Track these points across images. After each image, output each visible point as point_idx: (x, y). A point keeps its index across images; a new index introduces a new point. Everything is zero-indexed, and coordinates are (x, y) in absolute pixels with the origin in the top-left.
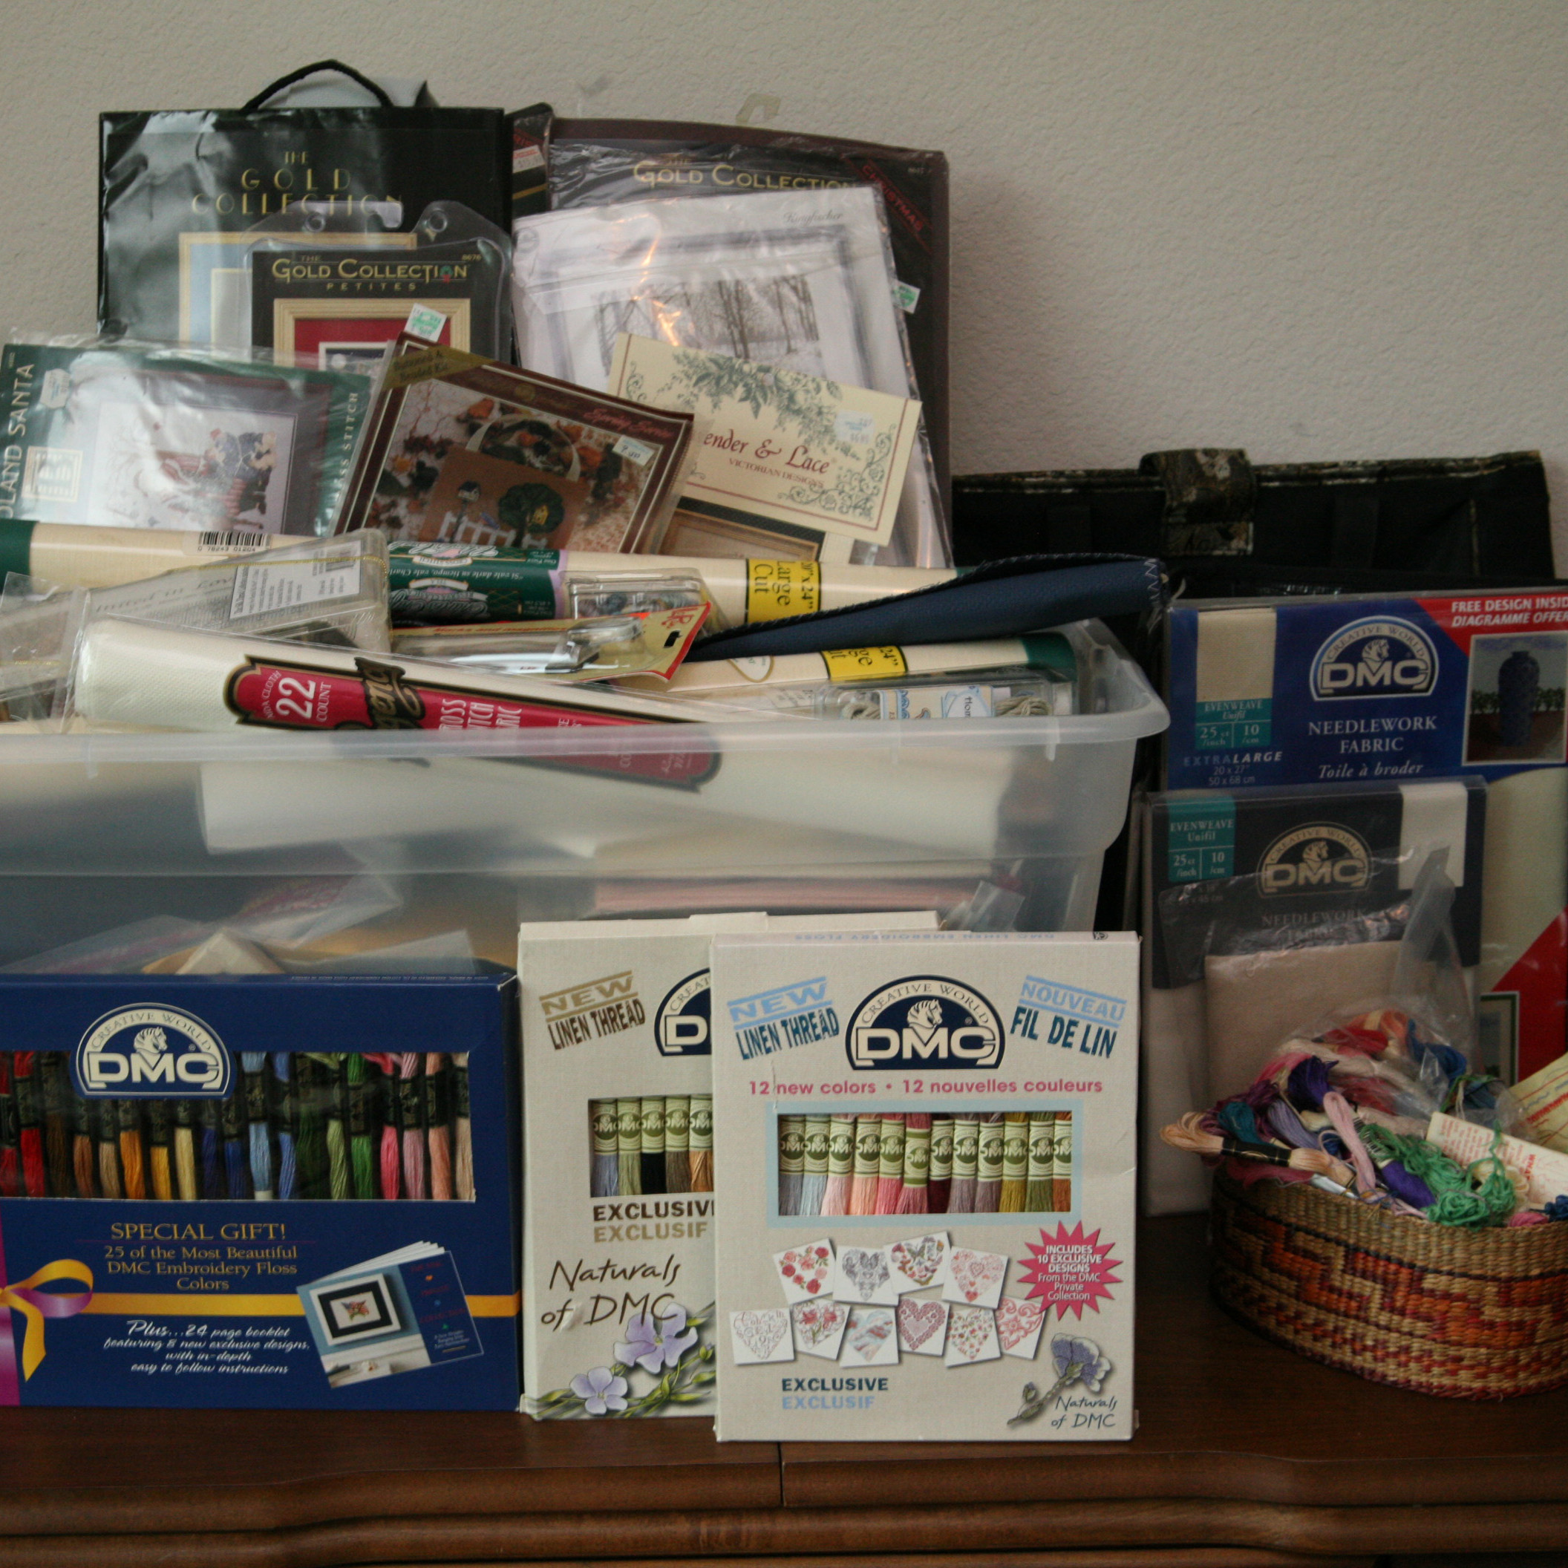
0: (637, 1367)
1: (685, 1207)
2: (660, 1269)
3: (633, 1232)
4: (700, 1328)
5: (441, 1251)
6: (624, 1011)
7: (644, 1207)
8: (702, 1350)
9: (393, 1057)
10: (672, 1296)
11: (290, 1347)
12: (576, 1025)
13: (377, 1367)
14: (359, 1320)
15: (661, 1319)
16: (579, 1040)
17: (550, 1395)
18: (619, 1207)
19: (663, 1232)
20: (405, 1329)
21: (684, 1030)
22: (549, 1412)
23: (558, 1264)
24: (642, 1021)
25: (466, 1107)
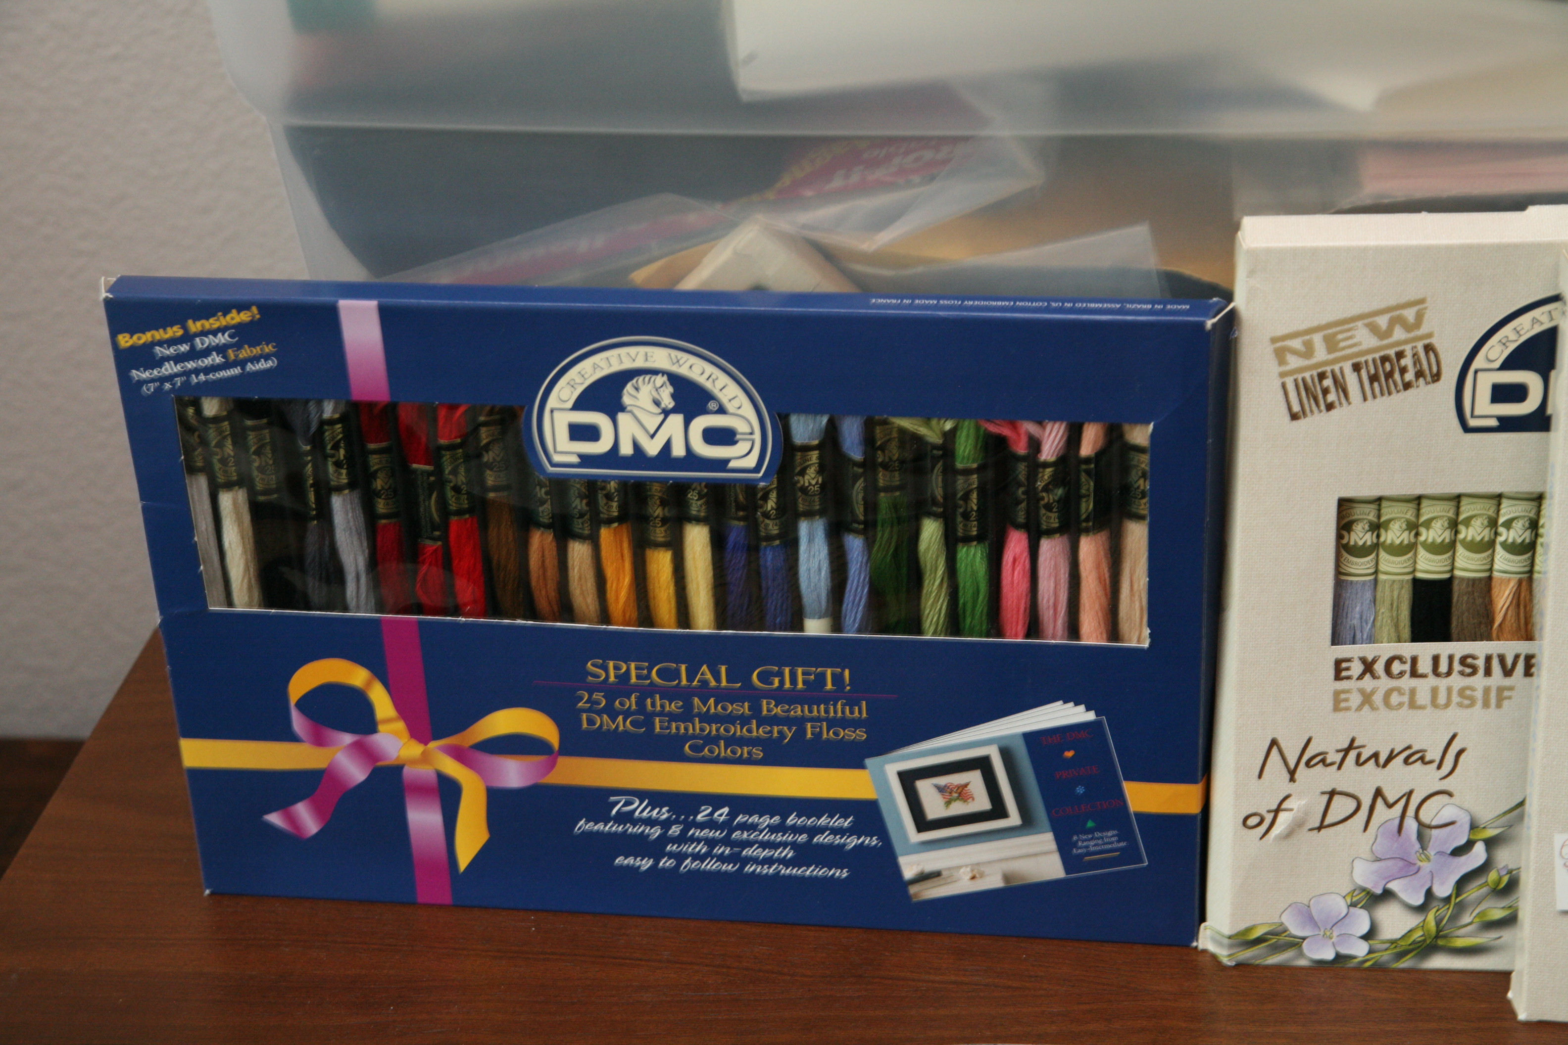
0: (1387, 895)
1: (1480, 663)
2: (1434, 754)
3: (1395, 699)
4: (1491, 843)
5: (1091, 716)
6: (1407, 361)
7: (1414, 660)
8: (1493, 876)
9: (1030, 427)
10: (1450, 795)
11: (852, 842)
12: (1328, 382)
13: (982, 875)
14: (958, 809)
15: (1430, 827)
16: (1330, 407)
17: (1249, 930)
18: (1374, 661)
19: (1442, 699)
20: (1028, 823)
21: (1501, 393)
22: (1246, 955)
23: (1274, 743)
24: (1436, 377)
25: (1143, 506)
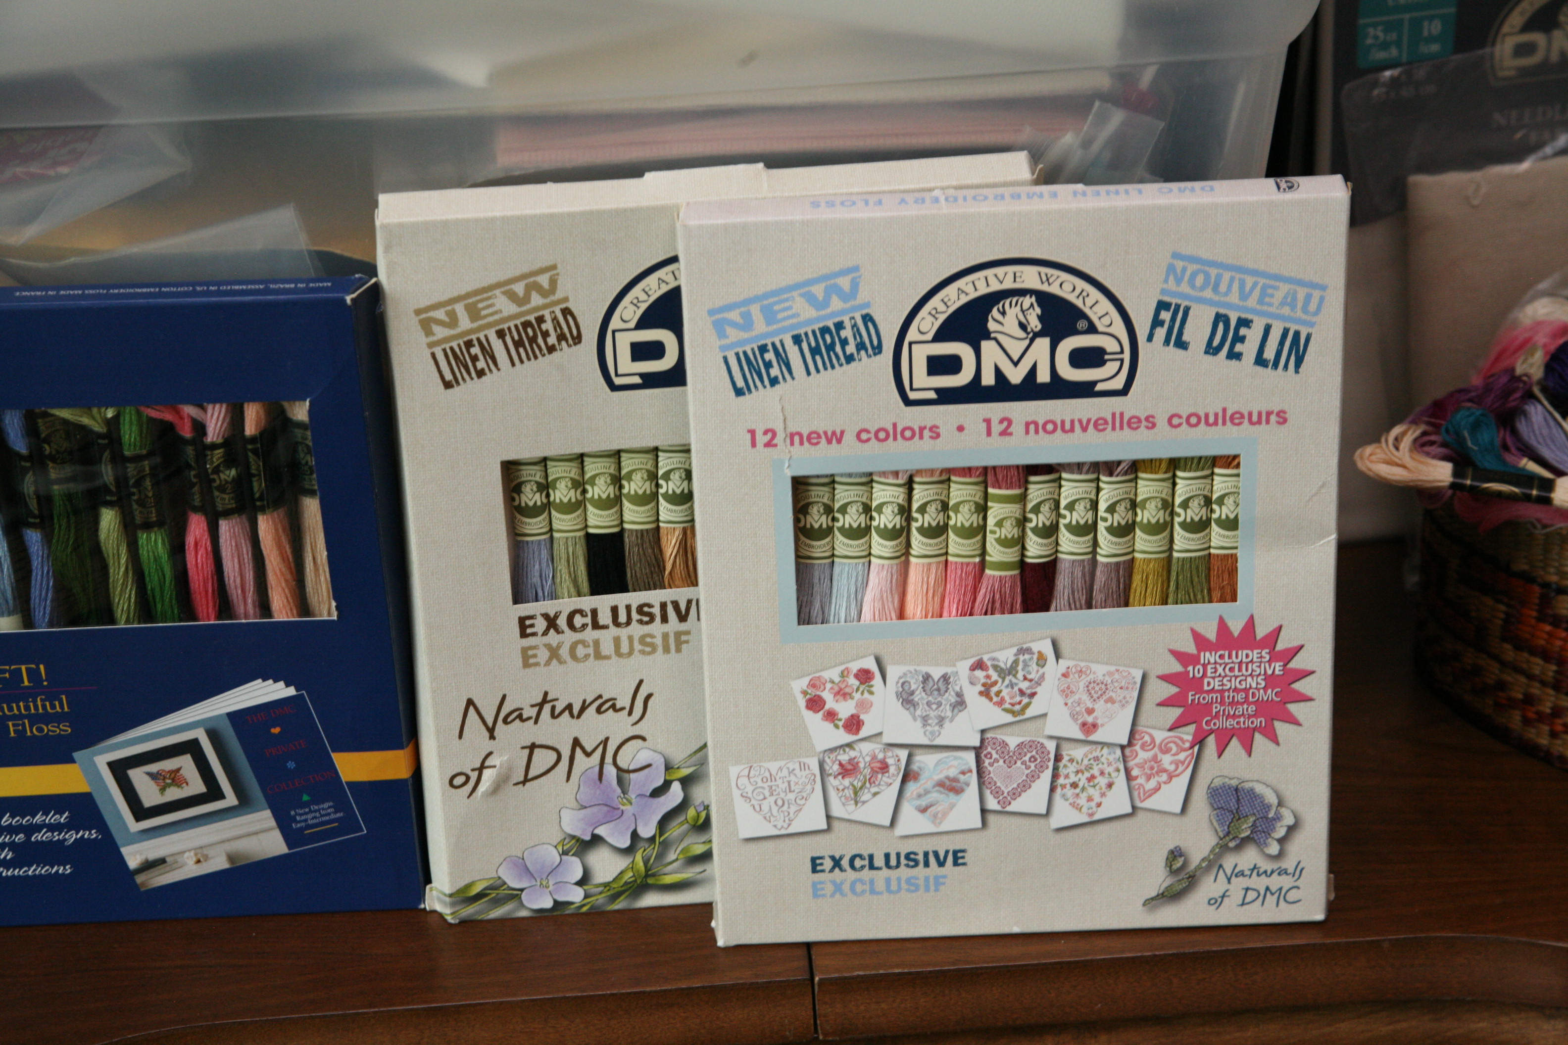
0: (596, 840)
1: (656, 610)
2: (624, 701)
3: (581, 651)
4: (686, 782)
5: (291, 691)
6: (548, 326)
7: (594, 612)
8: (691, 813)
9: (190, 410)
10: (643, 739)
11: (71, 837)
12: (475, 350)
13: (206, 858)
14: (174, 794)
15: (629, 772)
16: (481, 374)
17: (468, 886)
18: (557, 616)
19: (625, 648)
20: (245, 803)
21: (641, 352)
22: (468, 911)
23: (470, 702)
24: (578, 339)
25: (313, 482)
